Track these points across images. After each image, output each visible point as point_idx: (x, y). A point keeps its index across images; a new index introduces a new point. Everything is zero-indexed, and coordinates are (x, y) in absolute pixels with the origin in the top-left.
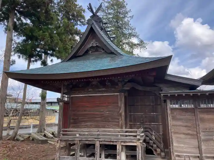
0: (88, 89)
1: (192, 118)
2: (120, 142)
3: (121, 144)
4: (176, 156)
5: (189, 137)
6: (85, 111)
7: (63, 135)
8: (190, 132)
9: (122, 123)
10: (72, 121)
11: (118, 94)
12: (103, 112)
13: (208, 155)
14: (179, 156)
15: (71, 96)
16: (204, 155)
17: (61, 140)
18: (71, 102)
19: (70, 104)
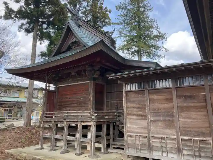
0: (69, 80)
1: (143, 100)
2: (80, 122)
3: (81, 124)
4: (128, 136)
5: (140, 117)
6: (67, 98)
7: (46, 117)
8: (141, 113)
9: (90, 107)
10: (58, 107)
11: (89, 82)
12: (78, 98)
13: (155, 136)
14: (130, 136)
15: (58, 86)
16: (151, 135)
17: (44, 121)
18: (57, 91)
19: (57, 92)
